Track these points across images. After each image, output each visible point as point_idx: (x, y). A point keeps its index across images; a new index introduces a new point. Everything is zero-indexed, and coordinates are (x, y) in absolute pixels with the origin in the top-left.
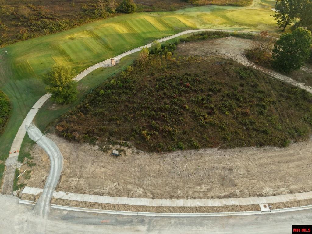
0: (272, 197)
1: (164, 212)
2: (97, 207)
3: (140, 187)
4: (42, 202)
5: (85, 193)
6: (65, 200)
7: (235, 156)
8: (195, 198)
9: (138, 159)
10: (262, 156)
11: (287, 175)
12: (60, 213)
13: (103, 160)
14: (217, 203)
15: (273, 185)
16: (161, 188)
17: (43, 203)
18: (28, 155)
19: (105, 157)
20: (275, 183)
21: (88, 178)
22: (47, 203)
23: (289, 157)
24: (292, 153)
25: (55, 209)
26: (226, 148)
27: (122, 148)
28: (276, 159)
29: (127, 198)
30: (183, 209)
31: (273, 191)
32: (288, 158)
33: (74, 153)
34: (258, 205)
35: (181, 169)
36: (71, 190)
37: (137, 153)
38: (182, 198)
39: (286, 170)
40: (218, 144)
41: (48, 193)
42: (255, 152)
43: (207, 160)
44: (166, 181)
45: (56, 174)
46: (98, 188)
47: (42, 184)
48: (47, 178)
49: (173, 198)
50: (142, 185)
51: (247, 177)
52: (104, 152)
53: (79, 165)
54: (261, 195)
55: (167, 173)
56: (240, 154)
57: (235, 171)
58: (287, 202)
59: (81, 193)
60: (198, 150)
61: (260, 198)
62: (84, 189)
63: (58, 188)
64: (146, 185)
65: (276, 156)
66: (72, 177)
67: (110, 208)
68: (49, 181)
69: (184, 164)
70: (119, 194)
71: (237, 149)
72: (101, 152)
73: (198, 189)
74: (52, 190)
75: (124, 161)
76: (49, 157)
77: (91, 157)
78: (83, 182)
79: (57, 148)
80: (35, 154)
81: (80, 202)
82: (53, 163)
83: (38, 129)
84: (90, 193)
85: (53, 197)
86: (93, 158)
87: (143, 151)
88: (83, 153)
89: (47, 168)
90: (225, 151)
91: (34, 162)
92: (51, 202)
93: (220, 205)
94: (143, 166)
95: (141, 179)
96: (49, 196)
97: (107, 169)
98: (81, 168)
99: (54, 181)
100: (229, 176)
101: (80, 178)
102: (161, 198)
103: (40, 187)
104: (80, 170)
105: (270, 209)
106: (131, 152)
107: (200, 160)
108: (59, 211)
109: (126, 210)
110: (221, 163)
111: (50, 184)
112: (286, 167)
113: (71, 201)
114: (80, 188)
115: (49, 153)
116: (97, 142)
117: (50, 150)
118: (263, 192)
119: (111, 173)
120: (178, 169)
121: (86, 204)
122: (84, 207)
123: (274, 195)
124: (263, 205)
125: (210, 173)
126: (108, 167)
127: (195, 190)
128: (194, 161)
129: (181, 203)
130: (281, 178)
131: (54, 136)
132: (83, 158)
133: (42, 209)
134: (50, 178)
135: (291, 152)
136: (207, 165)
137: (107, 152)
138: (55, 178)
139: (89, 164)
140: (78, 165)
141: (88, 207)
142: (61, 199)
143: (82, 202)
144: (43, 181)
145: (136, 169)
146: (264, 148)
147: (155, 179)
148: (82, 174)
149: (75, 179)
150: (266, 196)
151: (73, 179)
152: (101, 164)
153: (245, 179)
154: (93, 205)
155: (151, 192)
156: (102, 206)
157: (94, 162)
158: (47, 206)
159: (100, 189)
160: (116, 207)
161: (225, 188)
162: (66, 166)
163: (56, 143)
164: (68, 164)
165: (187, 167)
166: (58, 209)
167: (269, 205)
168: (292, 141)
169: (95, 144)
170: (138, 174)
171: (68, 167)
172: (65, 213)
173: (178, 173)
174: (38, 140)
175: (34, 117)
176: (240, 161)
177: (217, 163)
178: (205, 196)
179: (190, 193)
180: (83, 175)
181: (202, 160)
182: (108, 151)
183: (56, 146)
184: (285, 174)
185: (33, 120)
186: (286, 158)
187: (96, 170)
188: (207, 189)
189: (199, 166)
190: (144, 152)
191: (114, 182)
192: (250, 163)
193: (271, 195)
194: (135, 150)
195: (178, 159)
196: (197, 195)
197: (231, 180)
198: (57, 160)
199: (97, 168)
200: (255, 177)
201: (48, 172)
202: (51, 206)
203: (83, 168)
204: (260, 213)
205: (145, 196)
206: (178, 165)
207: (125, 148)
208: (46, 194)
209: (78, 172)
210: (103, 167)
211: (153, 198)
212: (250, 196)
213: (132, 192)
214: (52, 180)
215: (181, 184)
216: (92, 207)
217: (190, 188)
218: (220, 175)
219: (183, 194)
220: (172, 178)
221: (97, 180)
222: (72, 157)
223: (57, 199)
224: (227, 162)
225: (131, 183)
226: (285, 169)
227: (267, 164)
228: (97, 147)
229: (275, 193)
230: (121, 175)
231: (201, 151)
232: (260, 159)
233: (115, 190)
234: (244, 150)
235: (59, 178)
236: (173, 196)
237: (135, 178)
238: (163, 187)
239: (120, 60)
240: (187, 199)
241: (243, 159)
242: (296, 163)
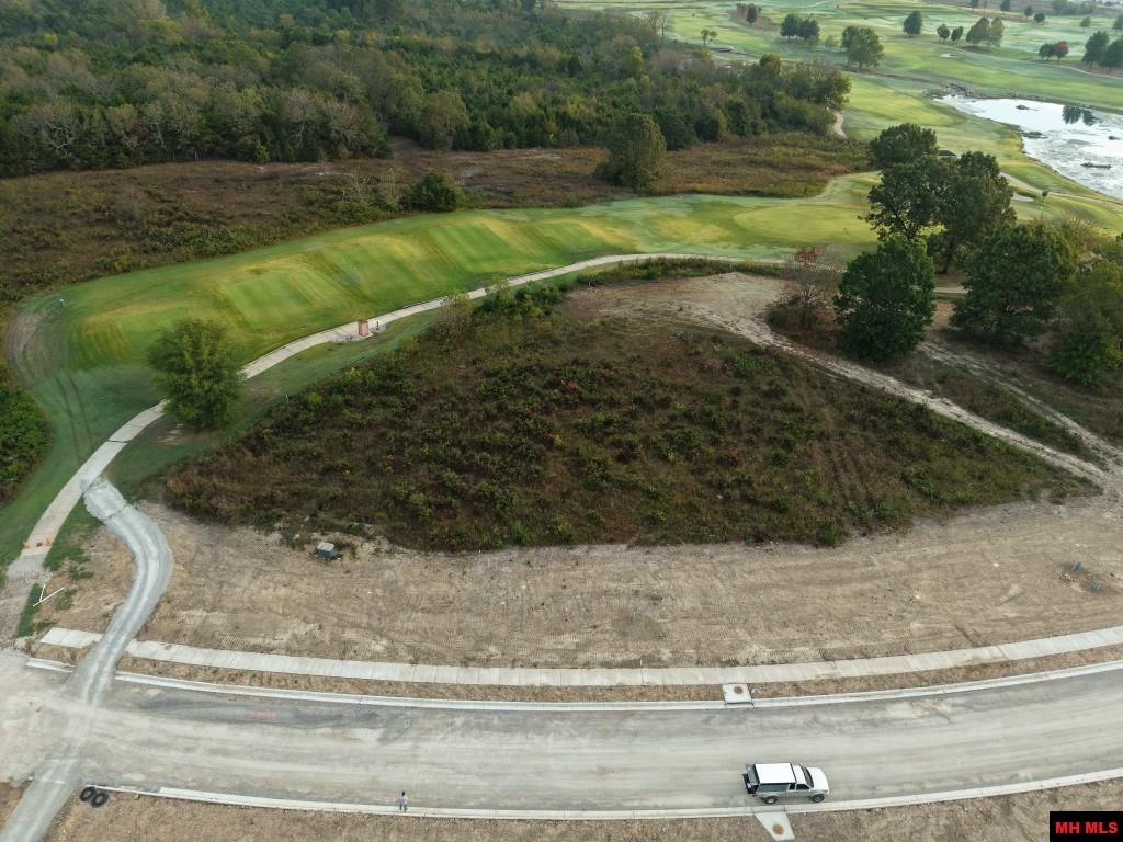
0: (764, 667)
1: (439, 698)
2: (248, 681)
3: (381, 636)
4: (92, 665)
5: (219, 647)
6: (159, 662)
7: (674, 564)
8: (535, 665)
9: (390, 567)
10: (755, 565)
11: (820, 615)
12: (139, 693)
13: (287, 568)
14: (599, 678)
15: (773, 638)
16: (443, 639)
17: (94, 669)
18: (76, 554)
19: (295, 562)
20: (780, 635)
21: (235, 611)
22: (108, 668)
23: (837, 571)
24: (847, 563)
25: (126, 684)
26: (654, 544)
27: (347, 539)
28: (798, 576)
29: (338, 661)
30: (495, 692)
31: (771, 654)
32: (834, 573)
33: (206, 550)
34: (719, 687)
35: (512, 593)
36: (182, 639)
37: (390, 553)
38: (499, 664)
39: (822, 602)
40: (631, 533)
41: (114, 643)
42: (737, 557)
43: (591, 572)
44: (460, 622)
45: (145, 599)
46: (258, 637)
47: (103, 622)
48: (119, 608)
49: (472, 663)
50: (389, 630)
51: (700, 617)
52: (293, 548)
53: (217, 579)
54: (734, 663)
55: (467, 604)
56: (690, 560)
57: (667, 602)
58: (807, 682)
59: (207, 647)
60: (571, 549)
61: (728, 669)
62: (217, 635)
63: (145, 632)
64: (400, 632)
65: (797, 568)
66: (190, 608)
67: (283, 683)
68: (124, 616)
69: (523, 582)
70: (316, 650)
71: (686, 548)
72: (285, 549)
73: (548, 642)
74: (128, 636)
75: (348, 572)
76: (133, 559)
77: (254, 560)
78: (218, 620)
79: (161, 536)
80: (95, 551)
81: (200, 668)
82: (141, 571)
83: (117, 491)
84: (232, 647)
85: (127, 653)
86: (260, 562)
87: (407, 548)
88: (232, 551)
89: (123, 583)
90: (648, 552)
91: (87, 571)
92: (117, 665)
93: (606, 683)
94: (400, 584)
95: (389, 615)
96: (116, 650)
97: (294, 592)
98: (221, 587)
99: (135, 617)
100: (649, 613)
101: (213, 610)
102: (437, 664)
103: (93, 630)
104: (217, 590)
105: (753, 696)
106: (372, 550)
107: (572, 573)
108: (137, 690)
109: (331, 690)
110: (630, 581)
111: (125, 623)
112: (825, 595)
113: (174, 665)
114: (208, 635)
115: (136, 548)
116: (277, 525)
117: (141, 542)
118: (741, 656)
119: (303, 601)
120: (500, 594)
121: (215, 674)
122: (210, 681)
123: (773, 663)
124: (733, 687)
125: (594, 605)
126: (298, 585)
127: (541, 646)
128: (552, 575)
129: (492, 676)
130: (801, 622)
131: (157, 508)
132: (231, 561)
133: (90, 681)
134: (127, 609)
135: (845, 559)
136: (590, 583)
137: (303, 550)
138: (139, 610)
139: (246, 577)
140: (213, 580)
141: (221, 679)
142: (146, 659)
143: (206, 669)
144: (106, 616)
145: (379, 591)
146: (768, 547)
147: (430, 617)
148: (220, 601)
149: (199, 613)
150: (747, 663)
151: (192, 612)
152: (279, 577)
153: (694, 621)
154: (235, 676)
155: (411, 649)
156: (261, 679)
157: (259, 572)
158: (106, 674)
159: (264, 637)
160: (302, 682)
161: (630, 644)
162: (178, 580)
163: (161, 525)
164: (185, 576)
165: (528, 589)
166: (135, 685)
167: (750, 686)
168: (855, 533)
169: (271, 530)
170: (381, 604)
171: (182, 584)
172: (153, 693)
173: (498, 602)
174: (110, 517)
175: (108, 462)
176: (689, 576)
177: (619, 580)
178: (569, 660)
179: (523, 653)
180: (223, 603)
181: (578, 573)
182: (305, 546)
183: (158, 531)
184: (816, 612)
185: (106, 470)
186: (828, 572)
187: (264, 592)
188: (577, 644)
189: (564, 587)
190: (408, 551)
191: (308, 623)
192: (717, 583)
193: (763, 663)
194: (386, 546)
195: (506, 569)
196: (544, 658)
197: (650, 623)
198: (154, 566)
199: (266, 588)
200: (724, 618)
201: (125, 594)
202: (115, 674)
203: (225, 587)
204: (722, 707)
205: (392, 656)
206: (503, 584)
207: (357, 541)
208: (107, 646)
209: (209, 596)
210: (285, 586)
211: (414, 662)
212: (699, 663)
213: (356, 647)
214: (131, 614)
215: (502, 631)
216: (233, 680)
217: (527, 640)
218: (621, 610)
219: (503, 654)
220: (480, 615)
221: (260, 615)
222: (199, 558)
223: (135, 660)
224: (649, 578)
225: (356, 626)
226: (818, 600)
227: (766, 587)
228: (276, 536)
229: (777, 657)
230: (332, 606)
231: (579, 551)
232: (750, 573)
233: (308, 642)
234: (707, 551)
235: (150, 609)
236: (473, 659)
237: (370, 615)
238: (447, 637)
239: (388, 325)
240: (513, 667)
241: (699, 573)
242: (857, 586)
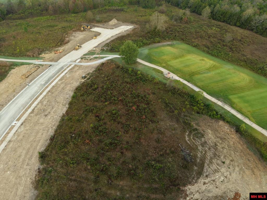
0: (17, 129)
7: (54, 120)
8: (43, 98)
10: (44, 136)
11: (21, 145)
14: (34, 105)
15: (22, 133)
18: (96, 58)
23: (30, 154)
24: (32, 159)
25: (67, 65)
28: (35, 144)
31: (19, 132)
32: (30, 153)
39: (24, 147)
41: (75, 63)
42: (49, 133)
44: (58, 90)
48: (82, 63)
50: (62, 84)
51: (36, 122)
54: (22, 125)
55: (62, 91)
56: (53, 123)
57: (44, 117)
61: (21, 123)
65: (37, 145)
71: (57, 124)
82: (89, 63)
85: (73, 65)
100: (43, 114)
103: (79, 62)
107: (61, 104)
112: (25, 148)
118: (22, 126)
120: (62, 95)
124: (17, 123)
128: (62, 101)
130: (22, 140)
131: (104, 62)
133: (69, 63)
135: (33, 159)
136: (56, 106)
146: (48, 140)
150: (20, 127)
167: (14, 126)
176: (49, 122)
184: (22, 144)
186: (32, 152)
192: (44, 127)
193: (18, 129)
196: (43, 99)
197: (40, 114)
207: (85, 79)
211: (53, 86)
212: (26, 119)
213: (60, 81)
215: (53, 95)
218: (47, 110)
219: (48, 95)
223: (71, 65)
224: (52, 115)
225: (65, 81)
226: (25, 146)
227: (36, 136)
229: (17, 132)
232: (42, 134)
234: (54, 127)
236: (49, 92)
238: (56, 89)
240: (44, 96)
241: (48, 124)
242: (23, 157)
